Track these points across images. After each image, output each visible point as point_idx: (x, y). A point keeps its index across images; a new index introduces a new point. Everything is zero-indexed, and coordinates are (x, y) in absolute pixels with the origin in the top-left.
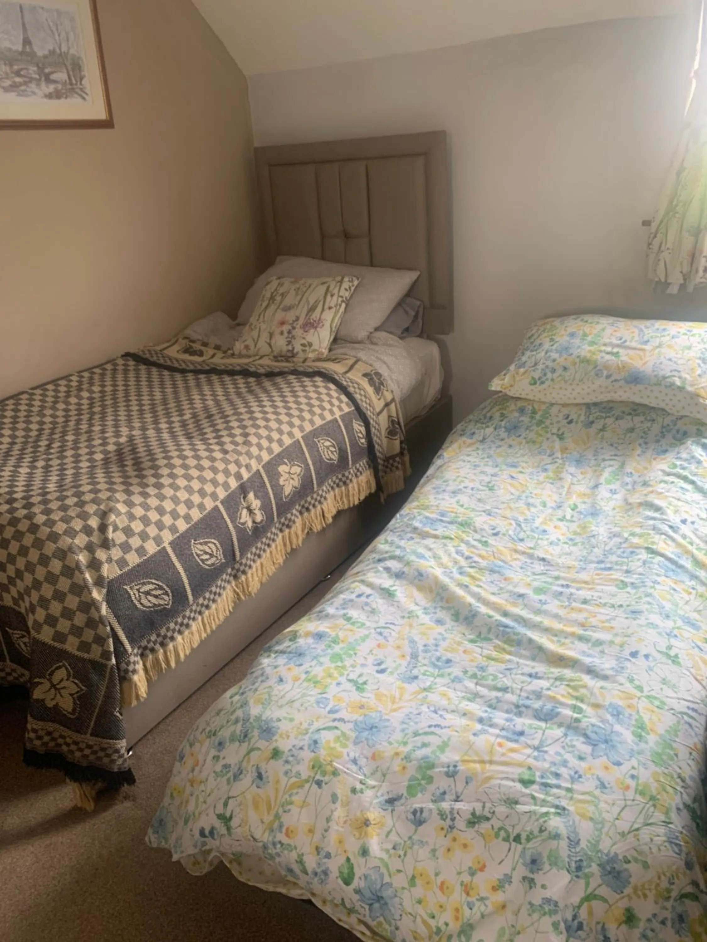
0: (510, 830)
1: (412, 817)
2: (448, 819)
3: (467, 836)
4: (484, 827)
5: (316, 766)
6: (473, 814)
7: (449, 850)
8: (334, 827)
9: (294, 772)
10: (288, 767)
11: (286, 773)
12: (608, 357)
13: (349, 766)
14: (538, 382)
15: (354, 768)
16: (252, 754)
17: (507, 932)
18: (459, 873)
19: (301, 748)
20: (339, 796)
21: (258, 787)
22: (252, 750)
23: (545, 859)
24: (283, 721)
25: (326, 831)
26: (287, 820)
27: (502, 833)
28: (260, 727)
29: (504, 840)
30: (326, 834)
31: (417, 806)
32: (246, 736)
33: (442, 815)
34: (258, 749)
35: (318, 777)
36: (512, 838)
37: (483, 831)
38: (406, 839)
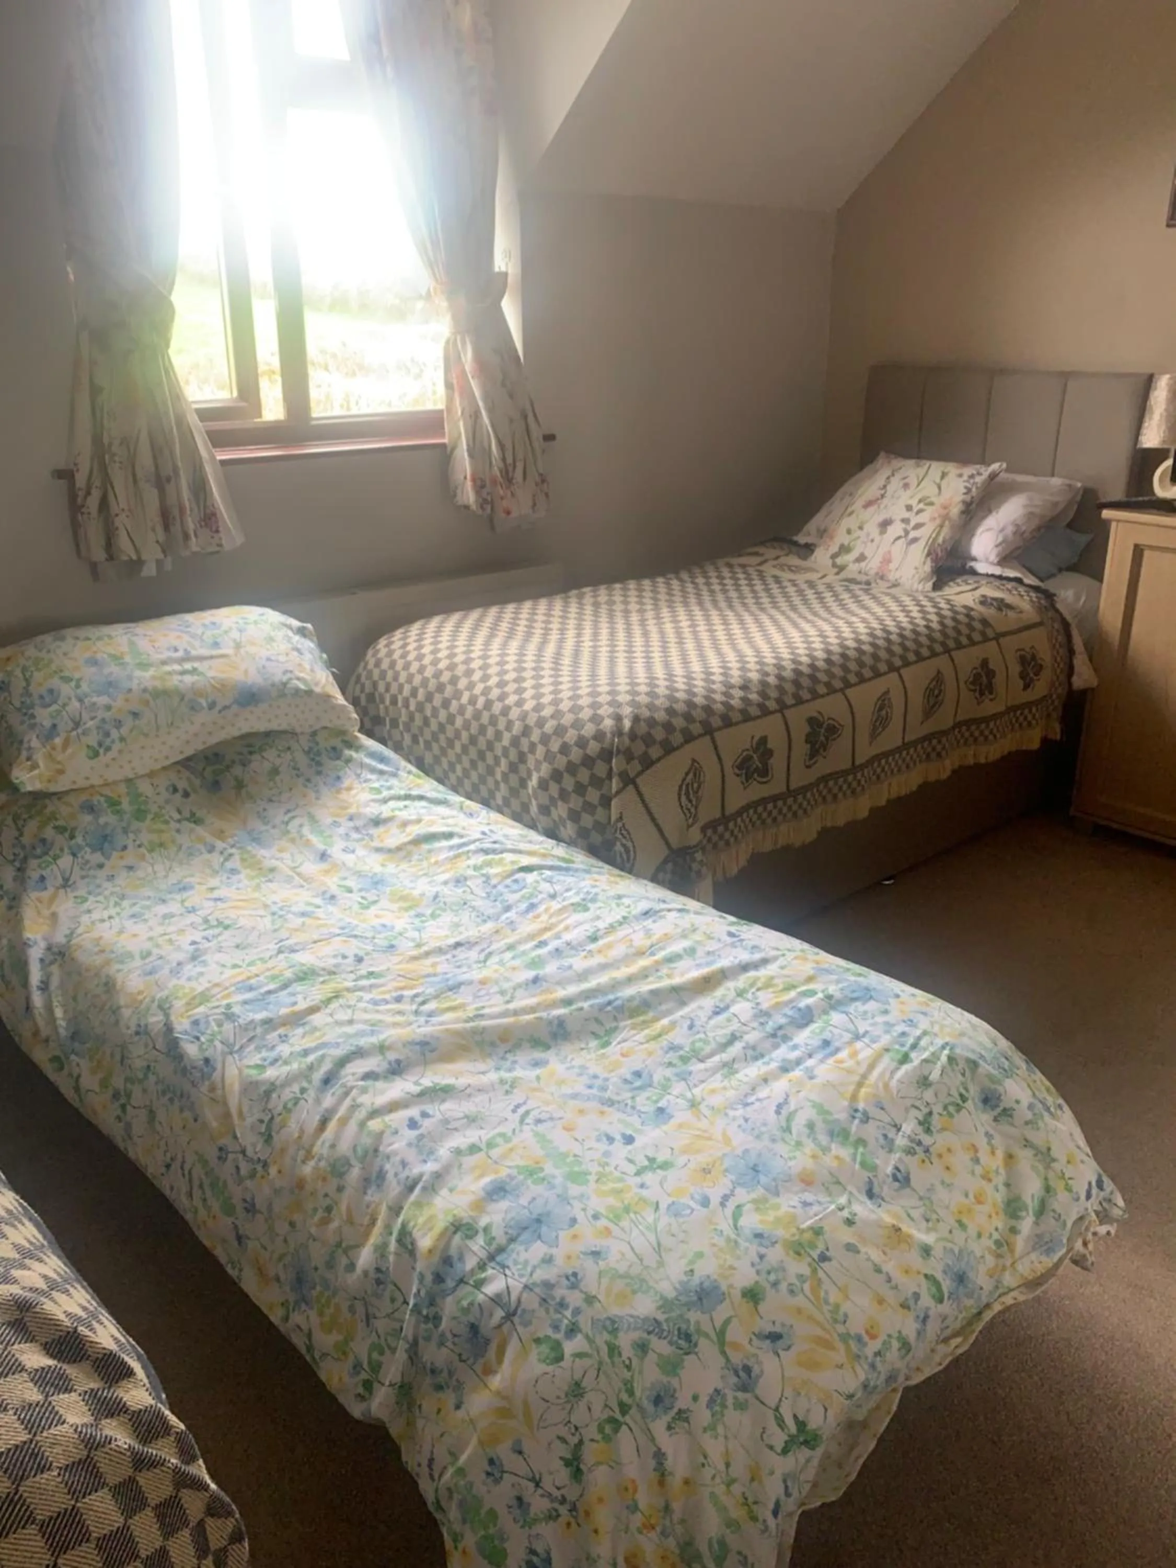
0: (952, 1099)
1: (897, 1184)
2: (917, 1148)
3: (938, 1141)
4: (936, 1121)
5: (798, 1249)
6: (920, 1123)
7: (948, 1168)
8: (888, 1267)
9: (795, 1281)
10: (783, 1286)
11: (792, 1292)
12: (188, 679)
13: (811, 1213)
14: (101, 751)
15: (816, 1208)
16: (729, 1337)
17: (1037, 1164)
18: (973, 1173)
19: (762, 1257)
20: (852, 1241)
21: (788, 1348)
22: (721, 1334)
23: (993, 1087)
24: (695, 1267)
25: (889, 1280)
26: (856, 1326)
27: (951, 1109)
28: (689, 1306)
29: (958, 1111)
30: (893, 1283)
31: (889, 1170)
32: (688, 1337)
33: (910, 1152)
34: (727, 1322)
35: (815, 1254)
36: (960, 1102)
37: (939, 1127)
38: (921, 1203)
